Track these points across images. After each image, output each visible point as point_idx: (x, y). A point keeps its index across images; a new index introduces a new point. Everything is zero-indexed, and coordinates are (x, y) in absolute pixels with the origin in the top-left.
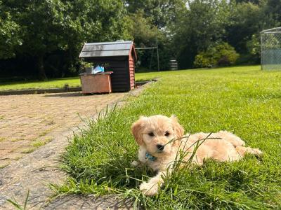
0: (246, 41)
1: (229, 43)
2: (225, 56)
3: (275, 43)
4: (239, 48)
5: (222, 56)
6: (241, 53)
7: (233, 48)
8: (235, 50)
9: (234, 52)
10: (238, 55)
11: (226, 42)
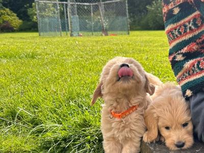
0: (26, 8)
1: (11, 9)
2: (7, 22)
3: (55, 13)
4: (22, 15)
5: (4, 22)
6: (23, 20)
7: (15, 15)
8: (17, 16)
9: (17, 18)
10: (21, 21)
11: (7, 7)
